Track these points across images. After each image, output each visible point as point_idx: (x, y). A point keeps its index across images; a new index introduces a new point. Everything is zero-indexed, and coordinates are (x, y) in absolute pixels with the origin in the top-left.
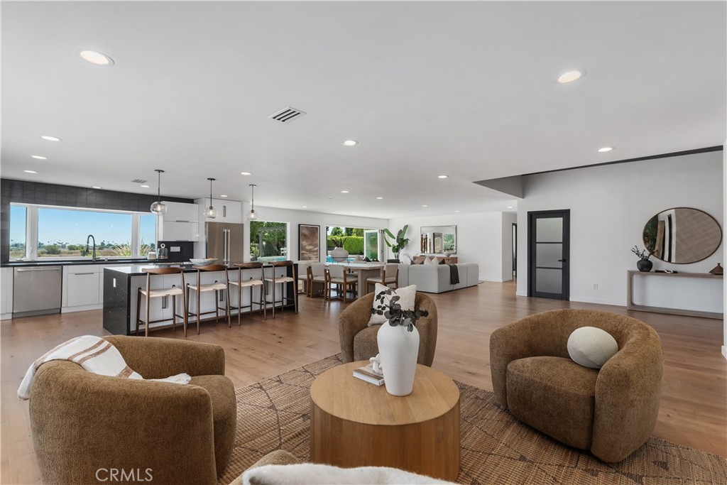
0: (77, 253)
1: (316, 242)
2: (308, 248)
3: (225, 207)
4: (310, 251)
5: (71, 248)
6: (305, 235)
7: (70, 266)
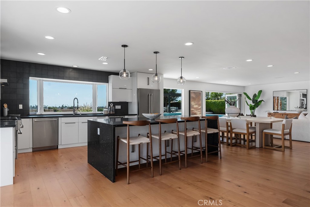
0: (52, 111)
1: (200, 103)
2: (196, 106)
3: (148, 78)
4: (196, 109)
5: (49, 108)
6: (193, 98)
7: (62, 118)
